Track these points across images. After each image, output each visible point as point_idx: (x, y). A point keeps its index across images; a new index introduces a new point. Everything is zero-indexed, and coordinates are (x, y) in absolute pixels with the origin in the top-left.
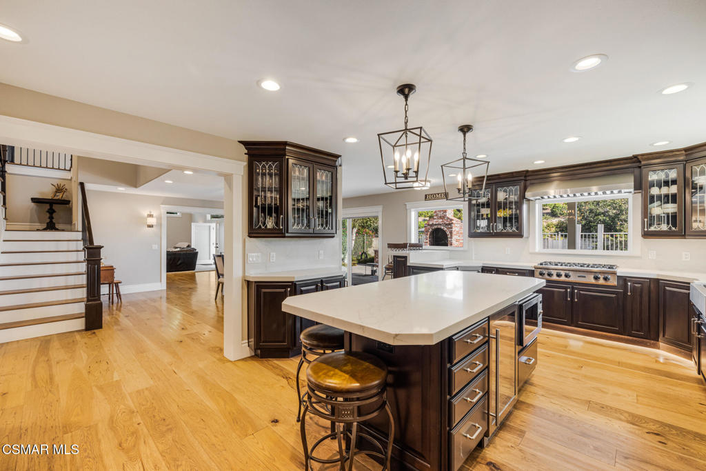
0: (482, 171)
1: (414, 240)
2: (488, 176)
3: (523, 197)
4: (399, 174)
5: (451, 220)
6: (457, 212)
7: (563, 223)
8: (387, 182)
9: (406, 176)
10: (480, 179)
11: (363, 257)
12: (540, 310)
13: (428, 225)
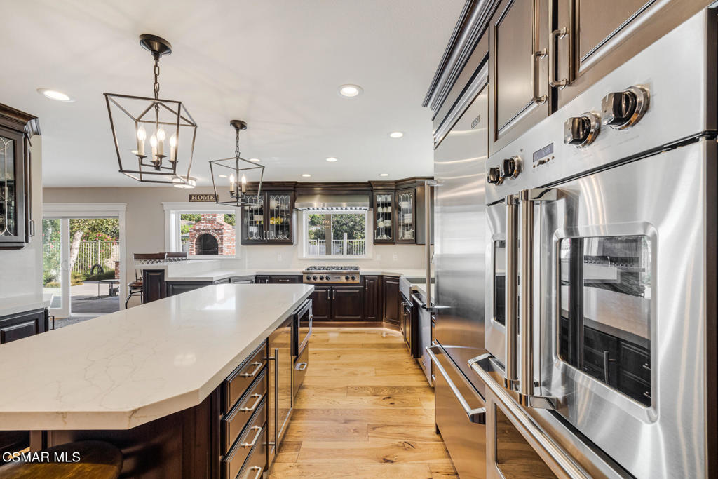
0: (256, 176)
1: (174, 248)
2: (263, 183)
3: (292, 206)
4: (144, 161)
5: (222, 225)
6: (228, 217)
7: (319, 231)
8: (123, 169)
9: (157, 165)
10: (255, 185)
11: (96, 271)
12: (311, 315)
13: (195, 230)
